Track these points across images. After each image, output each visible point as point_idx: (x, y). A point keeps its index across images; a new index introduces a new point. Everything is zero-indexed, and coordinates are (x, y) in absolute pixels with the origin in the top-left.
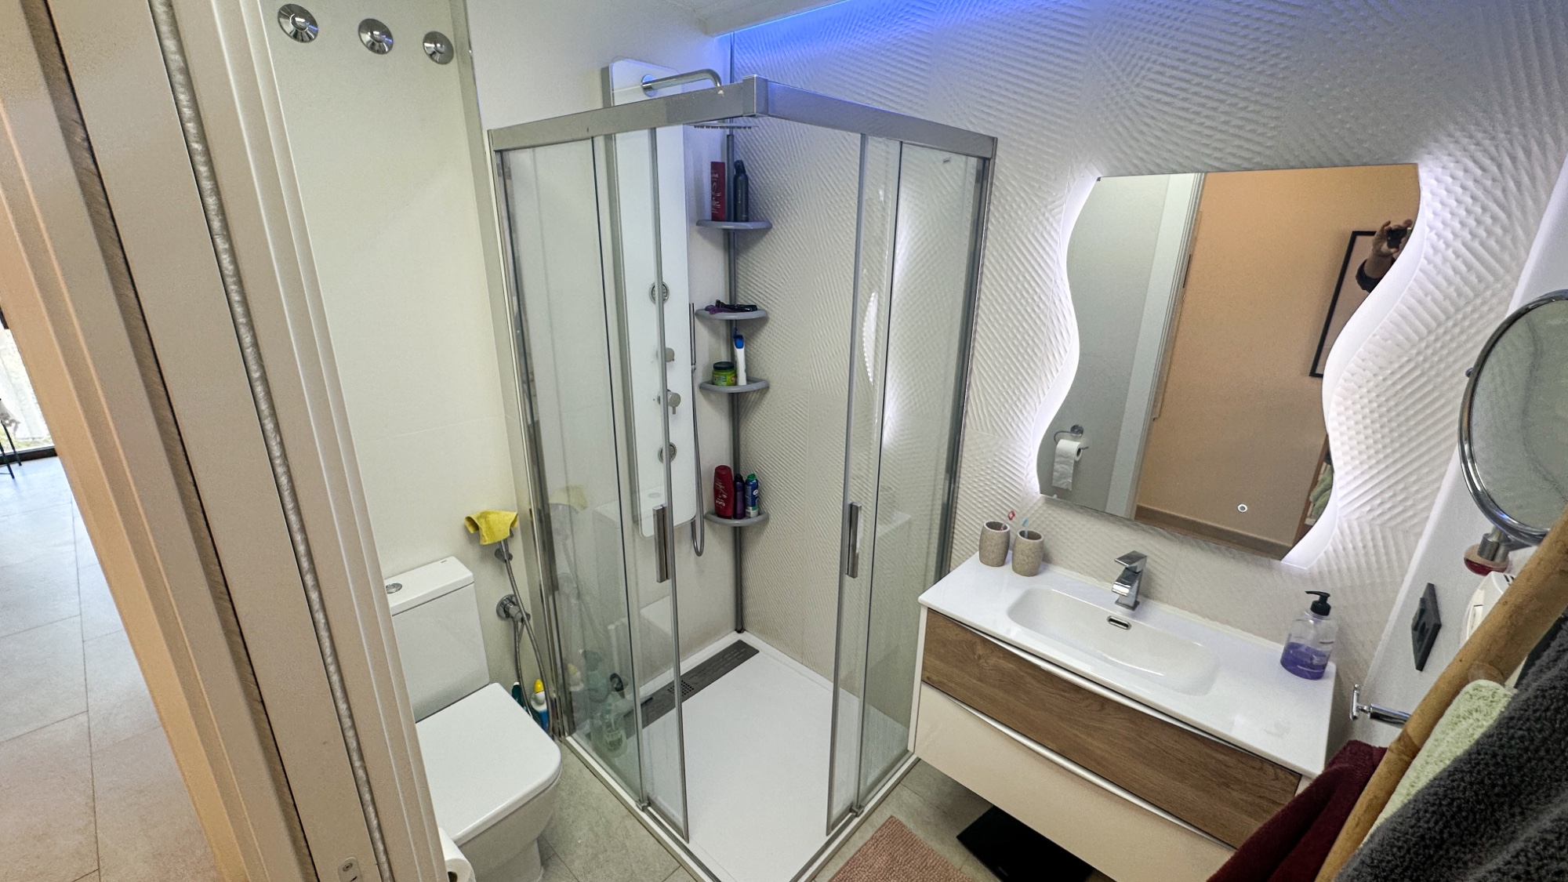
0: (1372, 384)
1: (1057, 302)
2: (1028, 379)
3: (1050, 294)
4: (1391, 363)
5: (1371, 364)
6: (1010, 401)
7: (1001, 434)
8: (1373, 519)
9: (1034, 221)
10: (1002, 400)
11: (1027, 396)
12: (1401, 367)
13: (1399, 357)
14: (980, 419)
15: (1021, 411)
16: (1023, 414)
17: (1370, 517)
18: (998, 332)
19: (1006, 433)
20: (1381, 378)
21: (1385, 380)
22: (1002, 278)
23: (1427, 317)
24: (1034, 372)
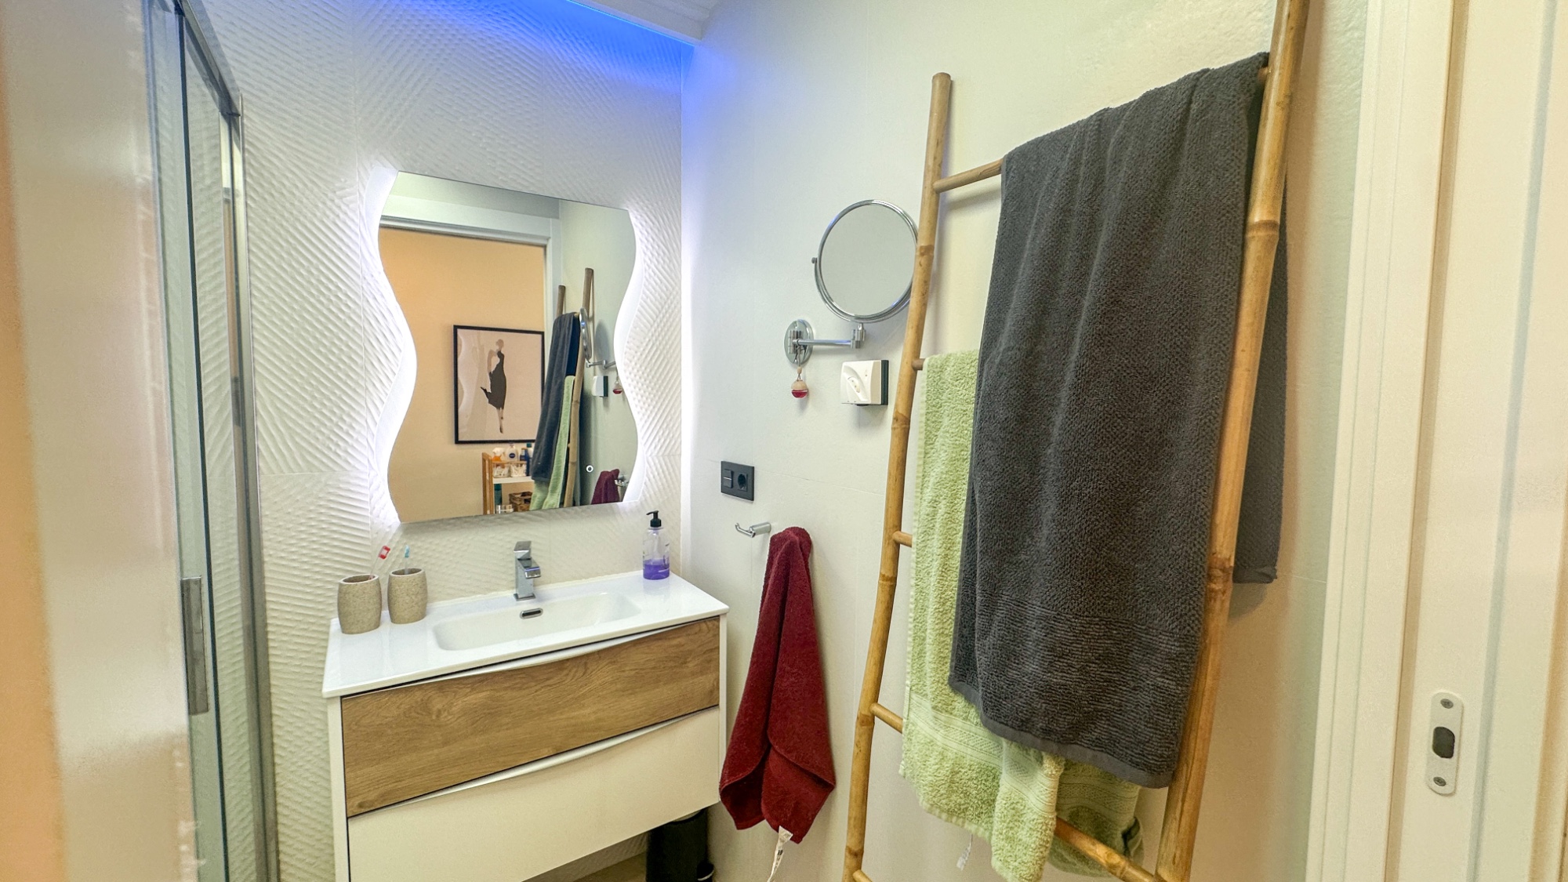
0: (636, 358)
1: (371, 300)
2: (350, 392)
3: (360, 292)
4: (642, 343)
5: (632, 344)
6: (328, 424)
7: (323, 469)
8: (658, 452)
9: (320, 205)
10: (316, 424)
11: (352, 414)
12: (647, 345)
13: (645, 338)
14: (283, 455)
15: (348, 433)
16: (352, 437)
17: (656, 452)
18: (292, 339)
19: (331, 464)
20: (639, 354)
21: (641, 355)
22: (285, 271)
23: (651, 312)
24: (357, 383)
